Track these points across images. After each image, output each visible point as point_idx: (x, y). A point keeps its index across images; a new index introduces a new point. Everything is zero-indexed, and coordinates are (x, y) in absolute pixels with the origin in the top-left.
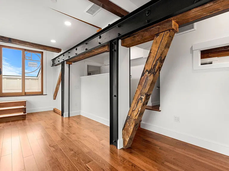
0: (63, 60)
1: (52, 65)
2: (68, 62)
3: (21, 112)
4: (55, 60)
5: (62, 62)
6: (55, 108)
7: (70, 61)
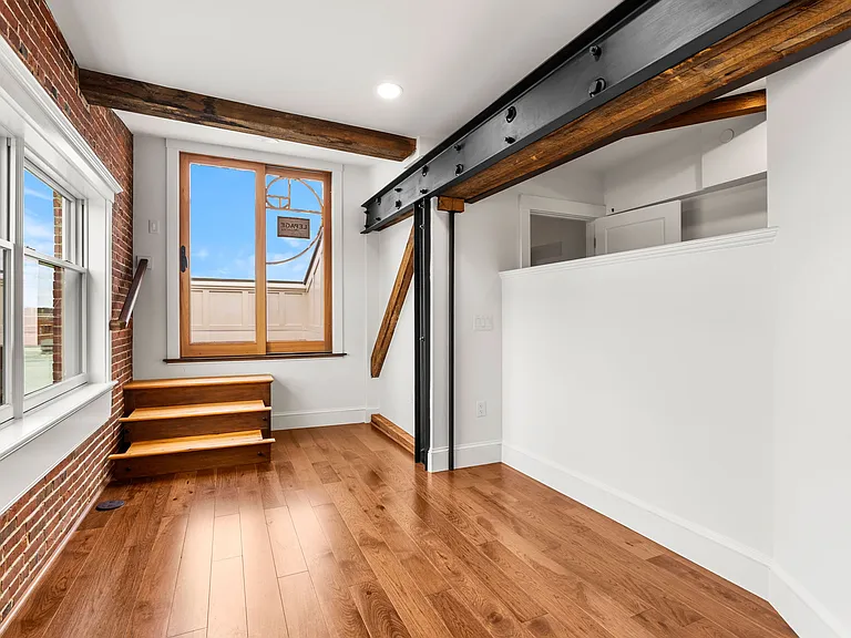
0: (424, 192)
1: (366, 226)
2: (447, 201)
3: (252, 428)
4: (379, 201)
5: (416, 203)
6: (379, 416)
7: (455, 197)
